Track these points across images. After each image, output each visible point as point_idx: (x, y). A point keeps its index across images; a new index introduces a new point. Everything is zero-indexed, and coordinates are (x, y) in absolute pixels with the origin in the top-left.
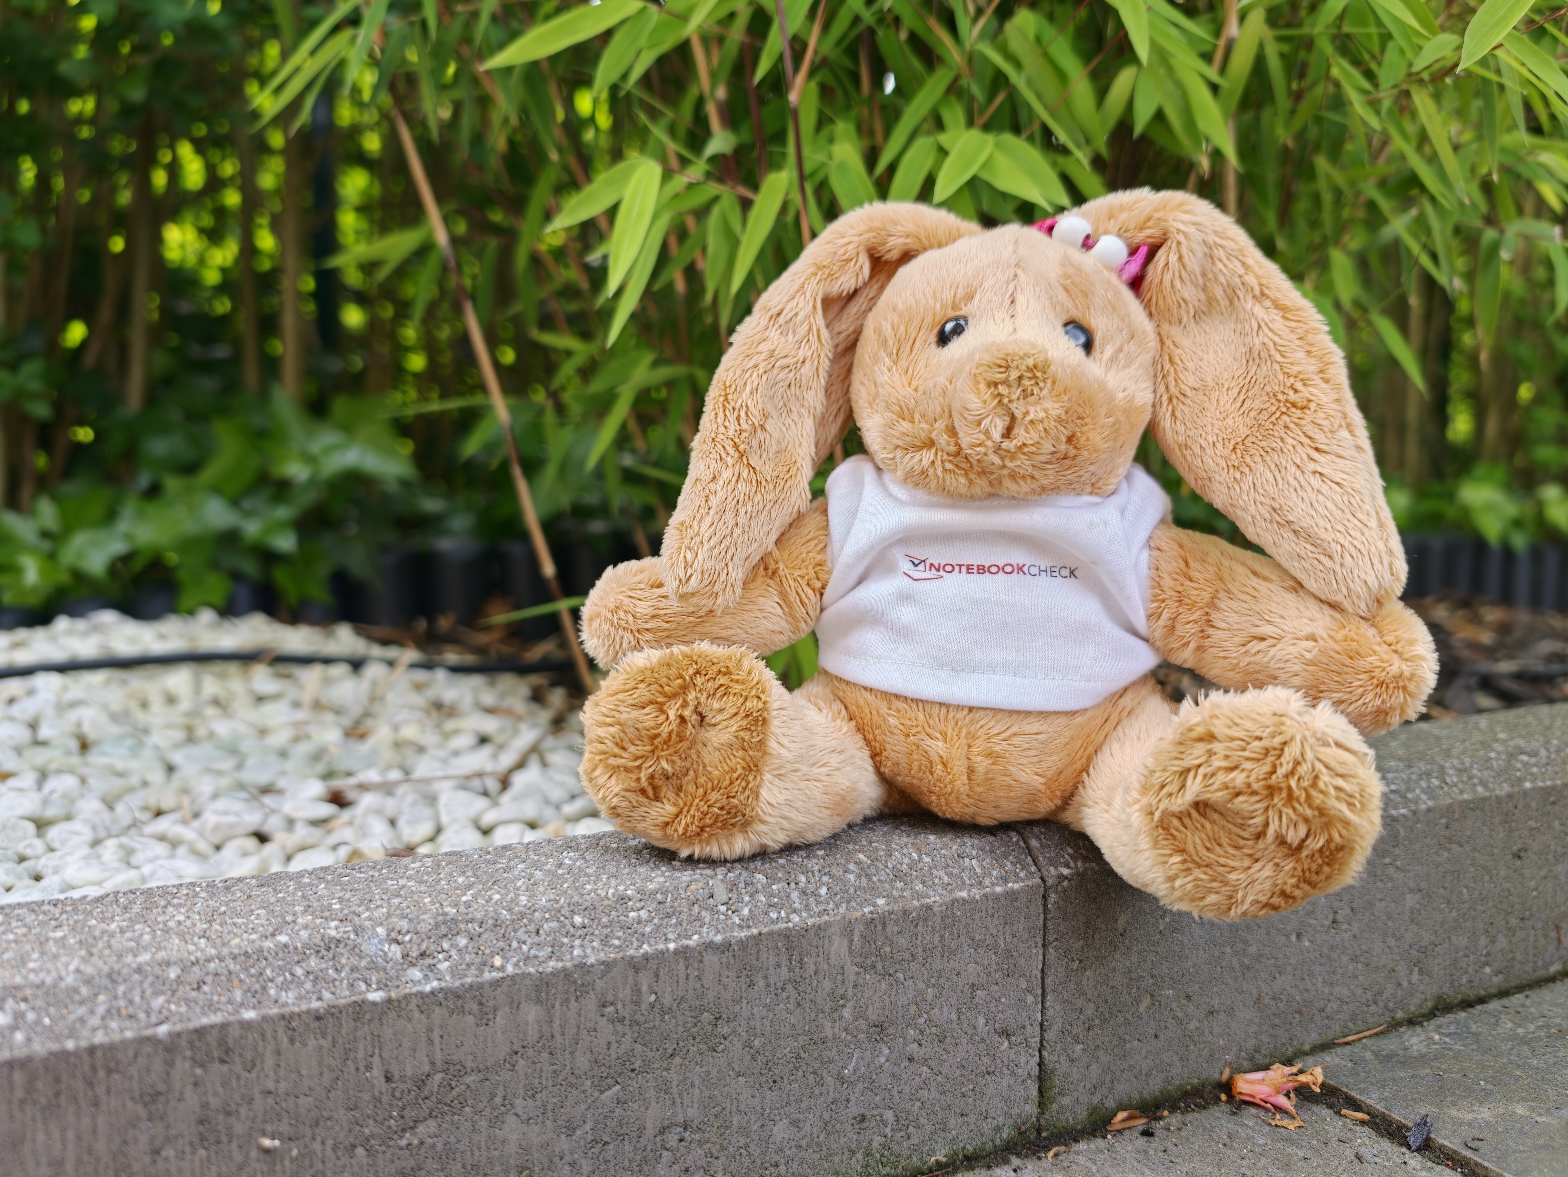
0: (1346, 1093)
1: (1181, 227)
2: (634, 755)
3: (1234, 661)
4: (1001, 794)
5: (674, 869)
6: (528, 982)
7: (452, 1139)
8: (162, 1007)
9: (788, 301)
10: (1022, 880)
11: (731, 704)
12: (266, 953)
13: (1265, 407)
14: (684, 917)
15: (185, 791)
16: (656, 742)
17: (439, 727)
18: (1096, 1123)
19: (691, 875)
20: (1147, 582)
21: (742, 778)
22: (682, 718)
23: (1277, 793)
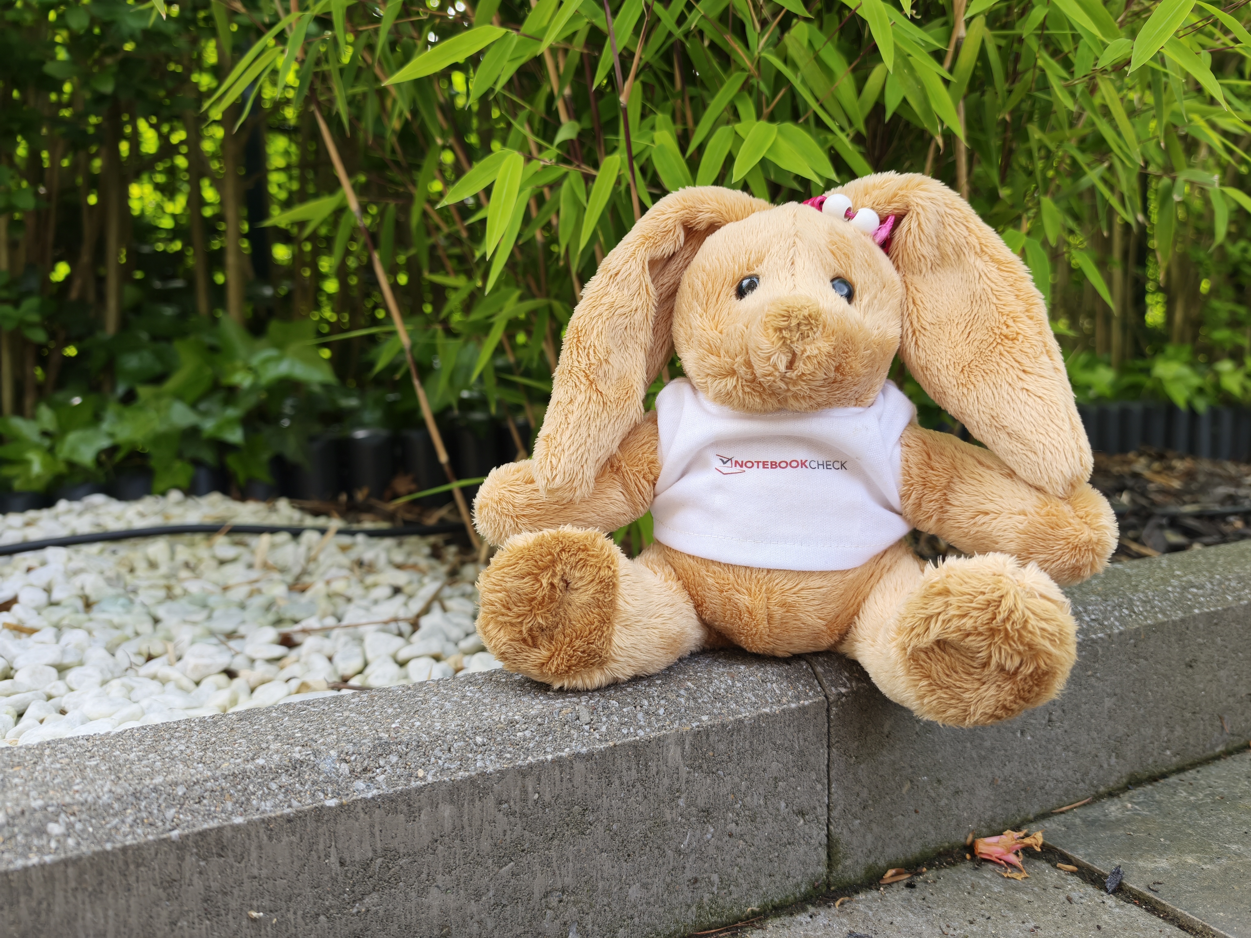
0: (1060, 851)
1: (920, 201)
2: (517, 614)
3: (966, 530)
4: (794, 634)
5: (549, 698)
6: (443, 788)
7: (390, 907)
8: (174, 817)
9: (623, 265)
10: (811, 698)
11: (588, 574)
12: (248, 774)
13: (985, 338)
14: (558, 734)
15: (169, 640)
16: (533, 603)
17: (361, 581)
18: (871, 879)
19: (562, 702)
20: (899, 471)
21: (600, 628)
22: (552, 585)
23: (997, 634)
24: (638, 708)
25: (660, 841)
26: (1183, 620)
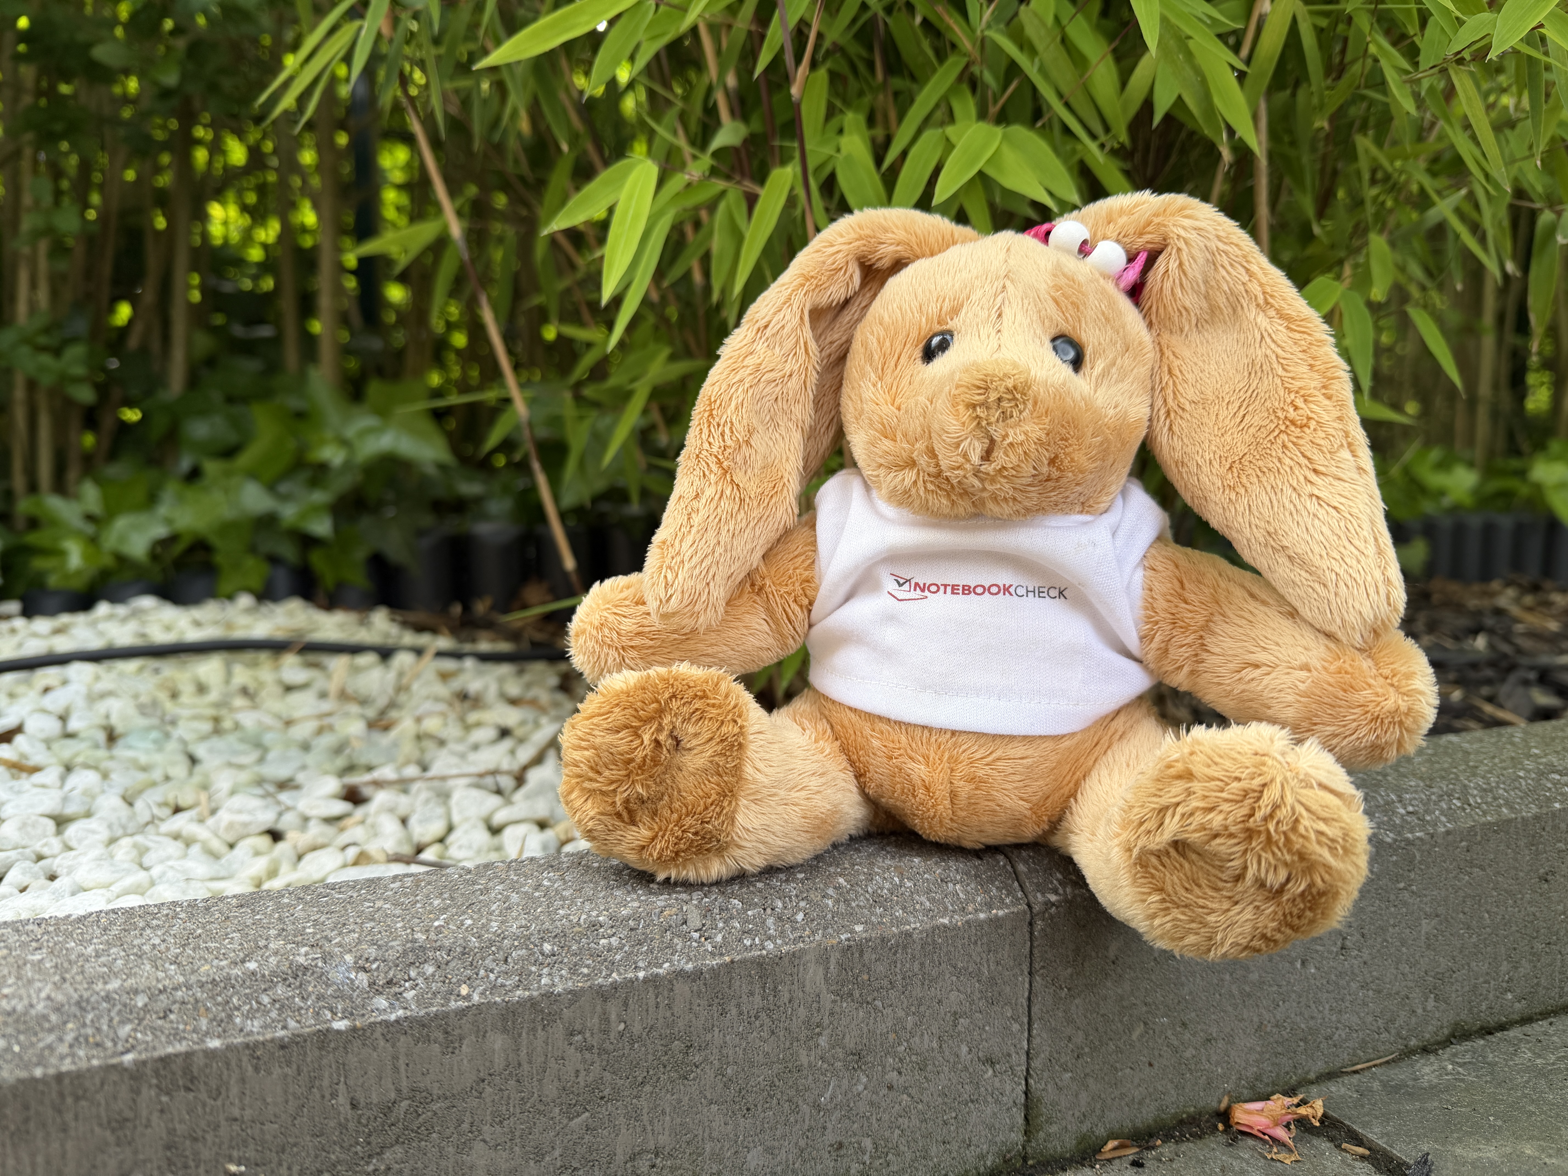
0: (1349, 1127)
1: (1182, 233)
2: (609, 779)
3: (1228, 688)
4: (985, 819)
5: (651, 893)
6: (494, 1011)
7: (420, 1165)
8: (130, 1036)
9: (775, 313)
10: (1007, 907)
11: (706, 729)
12: (233, 982)
13: (1264, 423)
14: (655, 944)
15: (204, 786)
16: (631, 766)
17: (462, 719)
18: (1085, 1152)
19: (666, 900)
20: (1139, 603)
21: (717, 803)
22: (657, 742)
23: (1255, 837)
24: (769, 911)
25: (792, 1093)
26: (1537, 818)
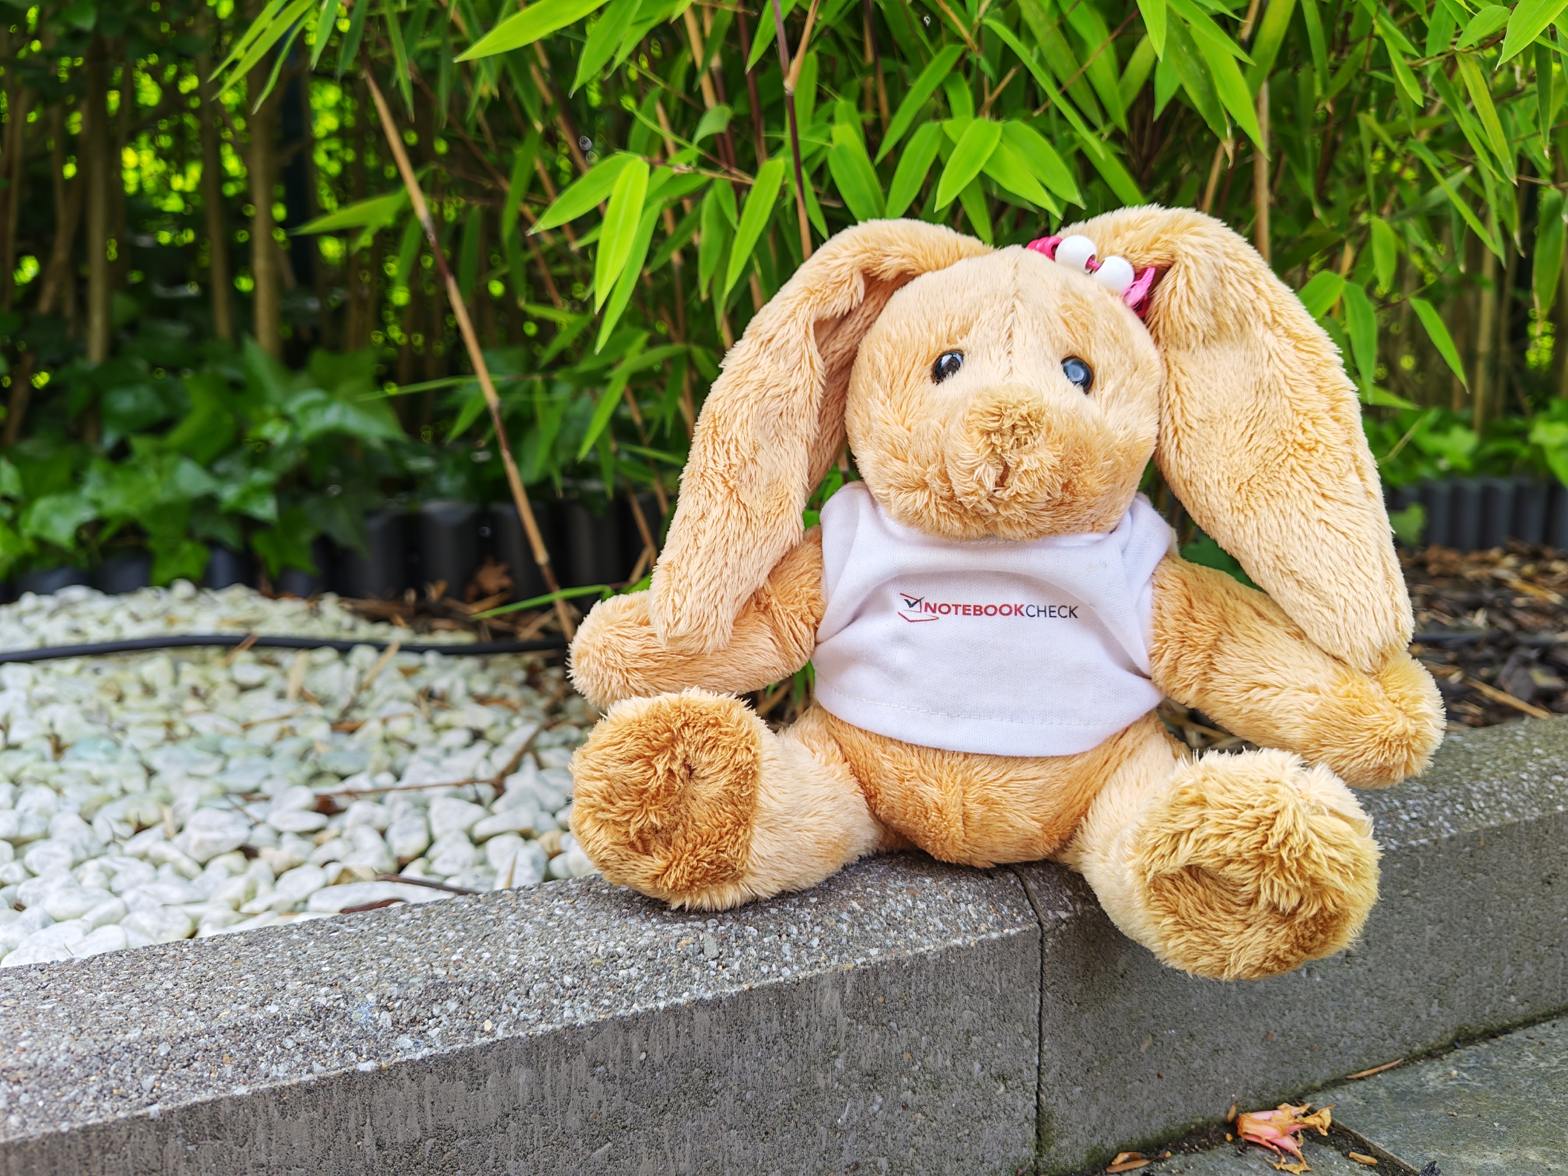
0: (1355, 1135)
1: (1190, 250)
2: (623, 809)
3: (1236, 707)
4: (998, 840)
5: (665, 922)
6: (518, 1045)
8: (154, 1086)
9: (779, 328)
10: (1019, 925)
11: (720, 757)
12: (255, 1026)
13: (1272, 445)
14: (674, 973)
15: (167, 802)
16: (644, 797)
17: (430, 721)
18: (1095, 1164)
19: (681, 929)
20: (1149, 622)
21: (732, 832)
22: (670, 771)
23: (1268, 863)
24: (784, 937)
25: (809, 1115)
26: (1540, 821)
